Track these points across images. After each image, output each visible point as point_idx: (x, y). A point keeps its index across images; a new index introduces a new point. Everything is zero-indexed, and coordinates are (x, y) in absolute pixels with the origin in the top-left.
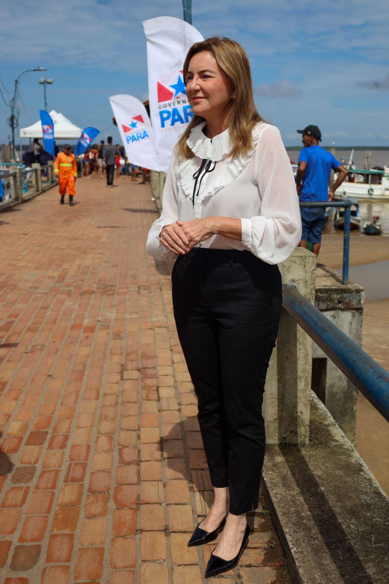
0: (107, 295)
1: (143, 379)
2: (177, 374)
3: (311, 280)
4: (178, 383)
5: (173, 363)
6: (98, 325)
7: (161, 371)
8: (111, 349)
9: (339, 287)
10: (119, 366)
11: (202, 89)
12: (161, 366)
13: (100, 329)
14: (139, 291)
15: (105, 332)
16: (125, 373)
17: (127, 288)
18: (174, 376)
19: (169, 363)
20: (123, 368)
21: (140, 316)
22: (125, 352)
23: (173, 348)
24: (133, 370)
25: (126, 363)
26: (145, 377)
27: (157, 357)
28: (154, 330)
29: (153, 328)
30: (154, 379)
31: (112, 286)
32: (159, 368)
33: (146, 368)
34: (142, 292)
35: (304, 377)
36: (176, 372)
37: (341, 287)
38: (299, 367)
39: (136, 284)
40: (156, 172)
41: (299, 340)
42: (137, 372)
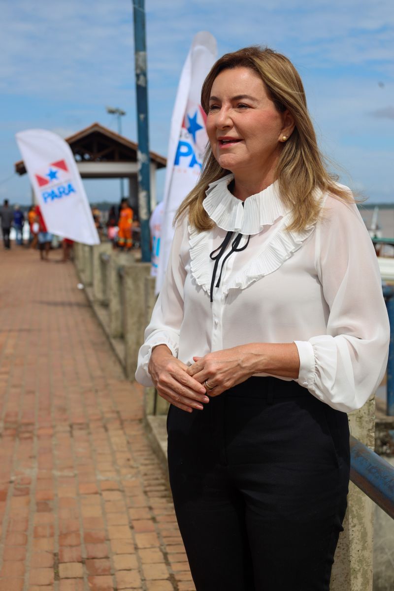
0: (21, 439)
1: (91, 577)
2: (144, 567)
3: (369, 415)
4: (147, 583)
5: (136, 548)
6: (11, 489)
7: (119, 562)
8: (36, 528)
9: (382, 419)
10: (51, 556)
11: (235, 125)
12: (117, 554)
13: (15, 496)
14: (71, 432)
15: (22, 500)
16: (61, 567)
17: (53, 427)
18: (140, 571)
19: (131, 549)
20: (57, 560)
21: (76, 472)
22: (57, 533)
23: (135, 524)
24: (74, 562)
25: (61, 551)
26: (94, 573)
27: (109, 540)
28: (101, 494)
29: (100, 492)
30: (110, 577)
31: (28, 424)
32: (115, 558)
33: (94, 558)
34: (77, 433)
35: (361, 570)
36: (143, 564)
37: (384, 419)
38: (354, 555)
39: (65, 420)
40: (84, 245)
41: (353, 511)
42: (80, 565)
